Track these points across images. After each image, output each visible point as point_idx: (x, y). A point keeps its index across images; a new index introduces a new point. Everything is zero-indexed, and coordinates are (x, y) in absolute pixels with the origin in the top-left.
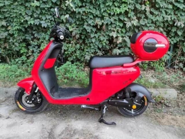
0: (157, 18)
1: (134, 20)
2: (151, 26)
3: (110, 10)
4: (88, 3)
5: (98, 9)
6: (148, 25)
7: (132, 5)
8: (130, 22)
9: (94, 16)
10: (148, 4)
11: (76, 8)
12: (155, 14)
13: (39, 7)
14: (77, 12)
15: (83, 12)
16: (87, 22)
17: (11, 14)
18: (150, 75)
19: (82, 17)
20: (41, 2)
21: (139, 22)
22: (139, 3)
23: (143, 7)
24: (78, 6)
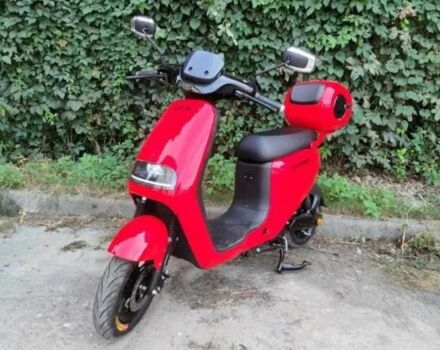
0: (431, 56)
1: (372, 62)
2: (414, 76)
3: (313, 42)
4: (266, 28)
5: (288, 40)
6: (407, 73)
7: (366, 28)
8: (362, 66)
9: (277, 56)
10: (407, 25)
11: (239, 38)
12: (426, 48)
13: (165, 39)
14: (241, 48)
15: (254, 47)
16: (263, 69)
17: (110, 54)
18: (411, 193)
19: (252, 57)
20: (169, 30)
21: (383, 67)
22: (384, 24)
23: (394, 32)
24: (244, 34)
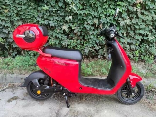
0: (147, 17)
1: (127, 20)
2: (141, 25)
3: (106, 12)
4: (88, 6)
5: (96, 11)
6: (139, 24)
7: (125, 7)
8: (124, 21)
9: (92, 17)
10: (139, 6)
11: (78, 10)
12: (145, 14)
13: (48, 10)
14: (79, 14)
15: (84, 14)
16: (87, 22)
17: (26, 16)
18: (141, 67)
19: (83, 17)
20: (50, 6)
21: (131, 21)
22: (131, 5)
23: (135, 9)
24: (80, 8)
